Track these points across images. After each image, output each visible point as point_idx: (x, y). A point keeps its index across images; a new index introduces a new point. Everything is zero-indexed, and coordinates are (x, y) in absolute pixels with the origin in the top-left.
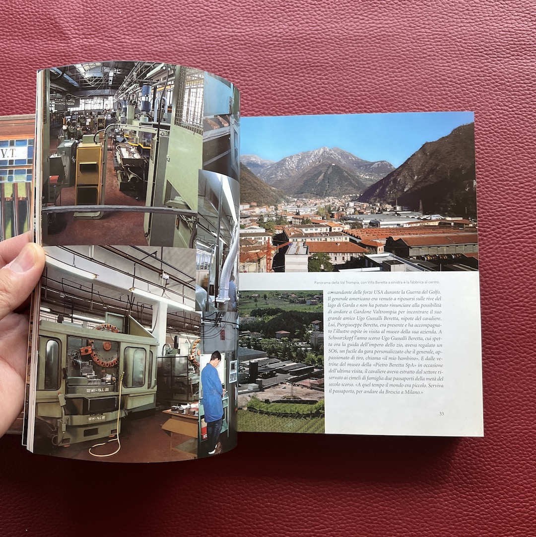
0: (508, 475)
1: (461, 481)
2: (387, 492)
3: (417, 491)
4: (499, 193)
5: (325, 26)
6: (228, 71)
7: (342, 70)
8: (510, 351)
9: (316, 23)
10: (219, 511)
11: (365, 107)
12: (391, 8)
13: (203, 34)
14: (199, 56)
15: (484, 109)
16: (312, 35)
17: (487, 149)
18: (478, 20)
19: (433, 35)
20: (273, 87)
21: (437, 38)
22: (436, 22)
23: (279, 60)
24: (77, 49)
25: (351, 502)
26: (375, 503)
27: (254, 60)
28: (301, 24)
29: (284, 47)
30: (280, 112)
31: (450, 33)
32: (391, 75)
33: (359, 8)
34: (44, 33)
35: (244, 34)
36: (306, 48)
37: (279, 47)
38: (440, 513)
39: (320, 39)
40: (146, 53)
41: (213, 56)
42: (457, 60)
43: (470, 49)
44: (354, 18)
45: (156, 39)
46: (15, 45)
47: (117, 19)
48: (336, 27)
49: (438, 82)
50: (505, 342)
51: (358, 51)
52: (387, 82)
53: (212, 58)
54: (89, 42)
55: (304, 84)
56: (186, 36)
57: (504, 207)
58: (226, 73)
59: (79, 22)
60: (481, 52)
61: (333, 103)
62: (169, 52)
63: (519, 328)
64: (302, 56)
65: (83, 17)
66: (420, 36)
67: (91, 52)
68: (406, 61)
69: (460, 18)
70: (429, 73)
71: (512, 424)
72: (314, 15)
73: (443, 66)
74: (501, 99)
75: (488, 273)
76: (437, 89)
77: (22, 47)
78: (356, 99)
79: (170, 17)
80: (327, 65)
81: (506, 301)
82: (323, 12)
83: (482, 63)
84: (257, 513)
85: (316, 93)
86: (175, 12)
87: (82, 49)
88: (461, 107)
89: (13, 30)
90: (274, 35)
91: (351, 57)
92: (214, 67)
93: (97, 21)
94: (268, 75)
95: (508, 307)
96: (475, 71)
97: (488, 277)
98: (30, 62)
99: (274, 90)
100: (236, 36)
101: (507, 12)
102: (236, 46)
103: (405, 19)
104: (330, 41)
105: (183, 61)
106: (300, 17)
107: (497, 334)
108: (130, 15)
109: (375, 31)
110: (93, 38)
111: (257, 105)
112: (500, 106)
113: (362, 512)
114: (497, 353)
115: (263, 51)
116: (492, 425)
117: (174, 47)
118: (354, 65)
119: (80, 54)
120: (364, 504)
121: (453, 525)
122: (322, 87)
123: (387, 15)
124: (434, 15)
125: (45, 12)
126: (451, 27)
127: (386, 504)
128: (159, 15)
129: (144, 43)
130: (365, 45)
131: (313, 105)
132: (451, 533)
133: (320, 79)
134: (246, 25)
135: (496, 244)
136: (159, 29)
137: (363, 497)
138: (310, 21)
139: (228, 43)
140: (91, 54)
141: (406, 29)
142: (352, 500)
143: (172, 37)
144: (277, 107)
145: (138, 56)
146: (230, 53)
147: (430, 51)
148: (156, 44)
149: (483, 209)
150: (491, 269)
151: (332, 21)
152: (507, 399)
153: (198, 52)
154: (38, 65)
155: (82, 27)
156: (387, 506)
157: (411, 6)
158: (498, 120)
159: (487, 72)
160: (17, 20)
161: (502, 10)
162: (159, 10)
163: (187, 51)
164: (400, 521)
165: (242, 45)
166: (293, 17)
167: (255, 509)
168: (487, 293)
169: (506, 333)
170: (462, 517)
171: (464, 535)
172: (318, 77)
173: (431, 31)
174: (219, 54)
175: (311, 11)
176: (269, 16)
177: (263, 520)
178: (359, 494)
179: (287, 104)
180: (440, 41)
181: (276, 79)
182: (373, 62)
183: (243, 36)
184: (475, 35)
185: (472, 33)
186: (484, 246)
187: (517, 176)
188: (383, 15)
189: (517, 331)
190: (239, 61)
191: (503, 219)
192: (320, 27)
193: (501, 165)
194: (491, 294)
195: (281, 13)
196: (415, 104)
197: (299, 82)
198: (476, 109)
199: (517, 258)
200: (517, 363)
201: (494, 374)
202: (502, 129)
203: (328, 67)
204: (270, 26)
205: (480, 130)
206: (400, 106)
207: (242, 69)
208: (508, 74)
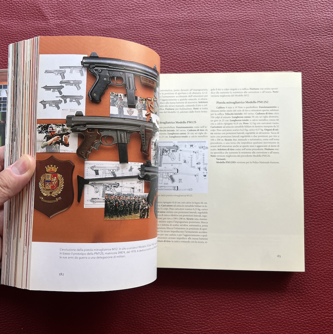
0: (322, 296)
1: (292, 300)
2: (246, 307)
3: (266, 306)
4: (319, 121)
5: (211, 14)
6: (149, 42)
7: (221, 42)
8: (324, 220)
9: (205, 12)
10: (142, 317)
11: (236, 66)
12: (253, 3)
13: (133, 18)
14: (131, 32)
15: (310, 68)
16: (203, 20)
17: (311, 94)
18: (308, 11)
19: (279, 20)
20: (177, 52)
21: (281, 22)
22: (281, 12)
23: (181, 35)
24: (53, 26)
25: (225, 313)
26: (239, 313)
27: (166, 35)
28: (196, 12)
29: (185, 27)
30: (182, 68)
31: (290, 20)
32: (252, 45)
33: (232, 3)
34: (32, 16)
35: (159, 18)
36: (199, 27)
37: (181, 27)
38: (280, 320)
39: (207, 22)
40: (97, 29)
41: (140, 32)
42: (294, 37)
43: (302, 30)
44: (230, 9)
45: (103, 20)
46: (14, 23)
47: (79, 7)
48: (218, 15)
49: (282, 51)
50: (321, 214)
51: (231, 30)
52: (249, 50)
53: (139, 33)
54: (61, 22)
55: (197, 51)
56: (122, 19)
57: (322, 130)
58: (148, 43)
59: (54, 9)
60: (309, 32)
61: (215, 63)
62: (112, 29)
63: (330, 205)
64: (196, 32)
65: (57, 6)
66: (271, 21)
67: (62, 28)
68: (262, 37)
69: (296, 10)
70: (276, 44)
71: (324, 265)
72: (204, 7)
73: (285, 40)
74: (321, 62)
75: (311, 171)
76: (281, 55)
77: (18, 25)
78: (230, 61)
79: (113, 6)
80: (212, 39)
81: (323, 189)
82: (209, 5)
83: (310, 39)
84: (166, 319)
85: (205, 56)
86: (116, 4)
87: (57, 26)
88: (296, 67)
89: (12, 13)
90: (179, 19)
91: (227, 34)
92: (140, 39)
93: (66, 9)
94: (174, 44)
95: (323, 193)
96: (305, 44)
97: (311, 174)
98: (23, 34)
99: (178, 54)
100: (154, 19)
101: (325, 6)
102: (154, 26)
103: (262, 10)
104: (214, 23)
105: (121, 35)
106: (195, 8)
107: (316, 209)
108: (87, 5)
109: (243, 17)
110: (63, 19)
111: (167, 64)
112: (320, 66)
113: (231, 318)
114: (316, 221)
115: (171, 29)
116: (312, 265)
117: (115, 26)
118: (229, 39)
119: (55, 30)
120: (233, 314)
121: (288, 327)
122: (209, 53)
123: (250, 7)
124: (280, 8)
125: (33, 2)
126: (291, 16)
127: (246, 314)
128: (105, 5)
129: (96, 23)
130: (236, 26)
131: (203, 64)
132: (286, 332)
133: (208, 47)
134: (161, 13)
135: (317, 153)
136: (106, 14)
137: (232, 309)
138: (201, 11)
139: (149, 24)
140: (62, 29)
141: (262, 17)
142: (225, 312)
143: (113, 20)
144: (180, 65)
145: (92, 31)
146: (150, 30)
147: (277, 31)
148: (104, 24)
149: (309, 131)
150: (313, 169)
151: (215, 11)
152: (322, 249)
153: (130, 30)
154: (28, 36)
155: (57, 12)
156: (247, 315)
157: (265, 2)
158: (319, 75)
159: (313, 44)
160: (15, 7)
161: (322, 5)
162: (106, 2)
163: (123, 29)
164: (255, 324)
165: (158, 25)
166: (190, 8)
167: (165, 316)
168: (311, 184)
169: (322, 209)
170: (293, 322)
171: (294, 333)
172: (206, 46)
173: (278, 18)
174: (143, 31)
175: (202, 4)
176: (175, 7)
177: (170, 323)
178: (229, 307)
179: (186, 63)
180: (283, 25)
181: (180, 47)
182: (241, 37)
183: (159, 19)
184: (305, 21)
185: (304, 19)
186: (309, 154)
187: (330, 111)
188: (248, 7)
189: (329, 207)
190: (156, 36)
191: (321, 138)
192: (208, 15)
193: (320, 103)
194: (313, 184)
195: (183, 5)
196: (267, 64)
197: (194, 49)
198: (305, 68)
199: (330, 162)
200: (328, 228)
201: (314, 234)
202: (321, 81)
203: (212, 40)
204: (176, 13)
205: (308, 81)
206: (257, 66)
207: (158, 41)
208: (326, 46)
